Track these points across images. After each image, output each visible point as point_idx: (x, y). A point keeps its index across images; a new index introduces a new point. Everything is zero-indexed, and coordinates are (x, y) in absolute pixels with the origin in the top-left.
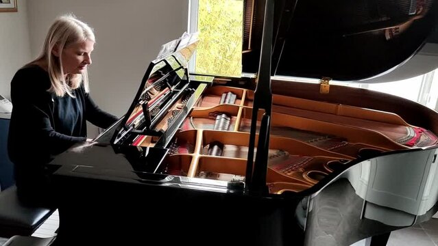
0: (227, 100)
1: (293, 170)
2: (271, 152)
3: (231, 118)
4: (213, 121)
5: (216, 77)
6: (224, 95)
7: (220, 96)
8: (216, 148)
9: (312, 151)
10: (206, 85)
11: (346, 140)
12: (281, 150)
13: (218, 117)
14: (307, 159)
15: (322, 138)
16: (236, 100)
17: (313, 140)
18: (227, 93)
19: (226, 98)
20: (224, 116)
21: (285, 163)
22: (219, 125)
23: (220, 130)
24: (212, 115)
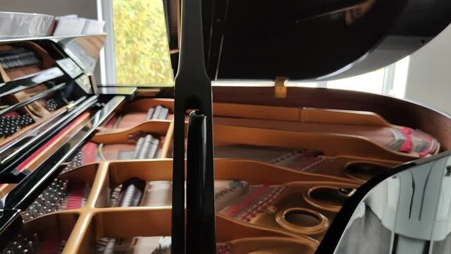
0: (155, 116)
1: (259, 212)
2: (219, 185)
3: (160, 140)
4: (131, 147)
5: (138, 88)
6: (151, 110)
7: (146, 112)
8: (131, 189)
9: (281, 176)
10: (123, 98)
11: (322, 154)
12: (236, 180)
13: (141, 140)
14: (277, 190)
15: (290, 154)
16: (167, 115)
17: (279, 159)
18: (155, 107)
19: (153, 113)
20: (149, 137)
21: (243, 201)
22: (140, 151)
23: (142, 159)
24: (132, 139)
